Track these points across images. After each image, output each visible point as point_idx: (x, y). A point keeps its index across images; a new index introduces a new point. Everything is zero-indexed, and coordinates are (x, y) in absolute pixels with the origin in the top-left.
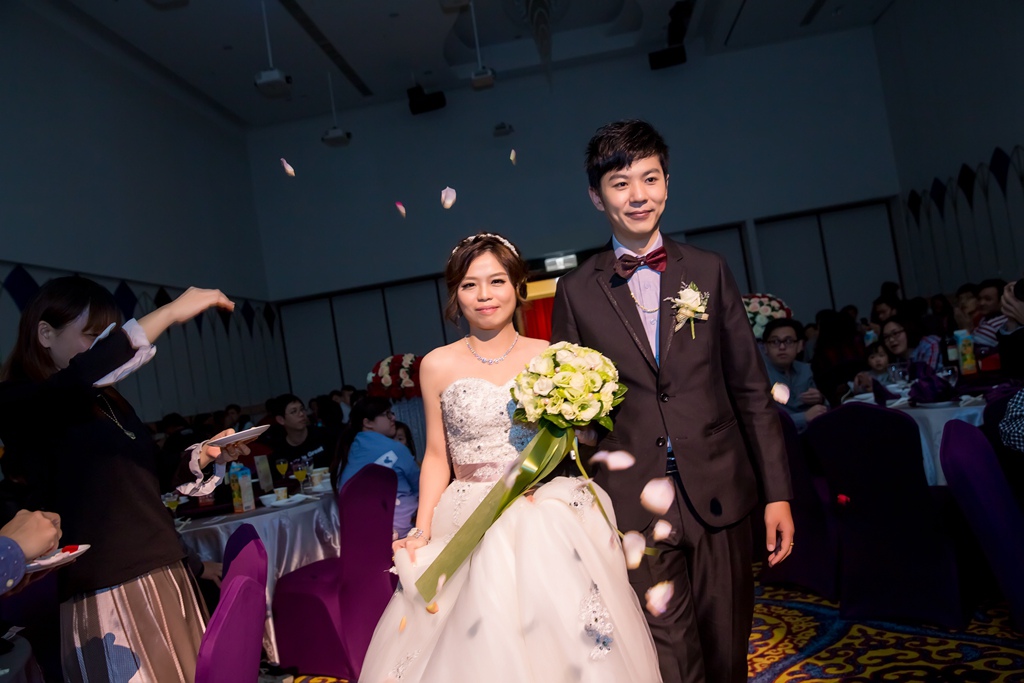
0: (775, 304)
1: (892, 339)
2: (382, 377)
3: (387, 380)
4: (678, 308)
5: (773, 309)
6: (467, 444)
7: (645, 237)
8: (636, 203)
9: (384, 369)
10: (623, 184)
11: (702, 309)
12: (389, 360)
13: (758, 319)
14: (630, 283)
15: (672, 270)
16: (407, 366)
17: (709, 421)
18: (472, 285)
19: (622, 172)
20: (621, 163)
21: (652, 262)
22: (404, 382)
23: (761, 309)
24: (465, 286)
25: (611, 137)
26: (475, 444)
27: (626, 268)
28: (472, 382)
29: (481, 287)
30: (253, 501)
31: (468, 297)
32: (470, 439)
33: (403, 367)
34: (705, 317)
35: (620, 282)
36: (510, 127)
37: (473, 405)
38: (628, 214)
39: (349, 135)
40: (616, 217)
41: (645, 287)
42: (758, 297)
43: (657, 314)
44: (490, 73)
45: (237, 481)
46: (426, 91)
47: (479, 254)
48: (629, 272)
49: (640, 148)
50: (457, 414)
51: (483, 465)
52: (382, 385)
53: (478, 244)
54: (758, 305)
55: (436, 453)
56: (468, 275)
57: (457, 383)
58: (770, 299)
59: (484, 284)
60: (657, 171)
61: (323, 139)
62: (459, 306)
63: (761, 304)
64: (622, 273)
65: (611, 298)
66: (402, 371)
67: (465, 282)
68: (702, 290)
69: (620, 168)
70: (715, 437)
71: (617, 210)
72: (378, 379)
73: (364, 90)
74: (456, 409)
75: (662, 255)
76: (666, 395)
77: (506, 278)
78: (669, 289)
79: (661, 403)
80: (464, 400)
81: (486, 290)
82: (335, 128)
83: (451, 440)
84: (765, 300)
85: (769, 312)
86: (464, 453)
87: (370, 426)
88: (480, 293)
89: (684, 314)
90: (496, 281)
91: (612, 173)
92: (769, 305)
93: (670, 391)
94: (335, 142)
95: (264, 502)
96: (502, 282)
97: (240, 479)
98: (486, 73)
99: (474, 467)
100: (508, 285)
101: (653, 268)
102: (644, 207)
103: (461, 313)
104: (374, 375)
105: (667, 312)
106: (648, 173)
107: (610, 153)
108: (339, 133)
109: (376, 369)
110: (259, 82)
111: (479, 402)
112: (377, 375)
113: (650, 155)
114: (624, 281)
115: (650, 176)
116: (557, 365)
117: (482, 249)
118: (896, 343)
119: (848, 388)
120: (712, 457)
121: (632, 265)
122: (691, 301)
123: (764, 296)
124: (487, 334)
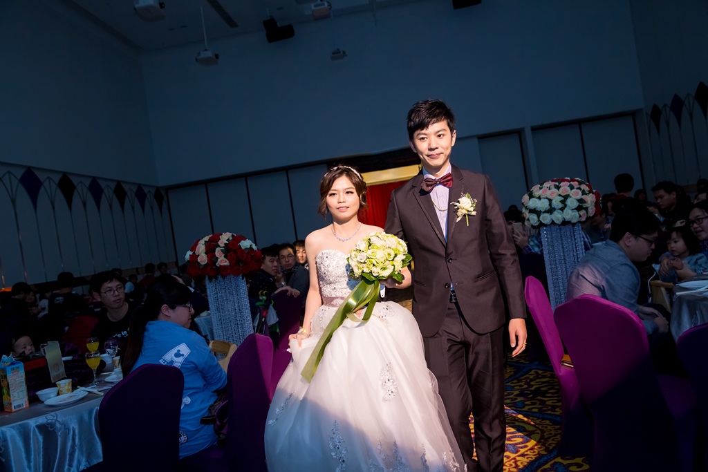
0: (584, 187)
1: (695, 225)
2: (198, 256)
3: (203, 259)
4: (458, 209)
5: (584, 193)
6: (328, 285)
7: (438, 168)
8: (431, 150)
9: (201, 248)
10: (423, 138)
11: (472, 209)
12: (207, 239)
13: (569, 202)
14: (431, 194)
15: (456, 186)
16: (222, 245)
17: (477, 273)
18: (334, 194)
19: (423, 131)
20: (423, 126)
21: (444, 181)
22: (219, 260)
23: (571, 193)
24: (330, 195)
25: (419, 111)
26: (333, 286)
27: (428, 186)
28: (332, 252)
29: (339, 195)
30: (26, 398)
31: (332, 201)
32: (330, 283)
33: (219, 246)
34: (474, 213)
35: (425, 193)
36: (344, 52)
37: (331, 265)
38: (428, 156)
39: (217, 56)
40: (421, 156)
41: (440, 196)
42: (568, 181)
43: (446, 211)
44: (326, 4)
45: (6, 376)
46: (279, 25)
47: (339, 177)
48: (430, 188)
49: (434, 117)
50: (323, 269)
51: (337, 298)
52: (199, 263)
53: (339, 171)
54: (569, 188)
55: (315, 289)
56: (332, 188)
57: (324, 252)
58: (580, 183)
59: (341, 194)
60: (445, 130)
61: (196, 59)
62: (327, 207)
63: (572, 187)
64: (425, 188)
65: (420, 202)
66: (218, 249)
67: (331, 192)
68: (473, 197)
69: (422, 130)
70: (480, 282)
71: (422, 154)
72: (194, 257)
73: (231, 22)
74: (322, 266)
75: (450, 178)
76: (451, 259)
77: (354, 191)
78: (454, 198)
79: (448, 263)
80: (326, 262)
81: (343, 197)
82: (206, 50)
83: (321, 283)
84: (575, 184)
85: (580, 196)
86: (327, 290)
87: (167, 313)
88: (339, 199)
89: (461, 213)
90: (348, 192)
91: (418, 132)
92: (580, 189)
93: (452, 256)
94: (206, 62)
95: (42, 398)
96: (352, 193)
97: (9, 375)
98: (324, 4)
99: (333, 299)
100: (355, 194)
101: (445, 185)
102: (437, 151)
103: (328, 210)
104: (191, 253)
105: (452, 211)
106: (439, 132)
107: (417, 120)
108: (209, 54)
109: (193, 249)
110: (137, 6)
111: (335, 263)
112: (194, 253)
113: (440, 121)
114: (428, 193)
115: (440, 133)
116: (370, 245)
117: (341, 174)
118: (700, 229)
119: (654, 270)
120: (478, 294)
121: (433, 184)
122: (466, 204)
123: (574, 181)
124: (341, 222)
